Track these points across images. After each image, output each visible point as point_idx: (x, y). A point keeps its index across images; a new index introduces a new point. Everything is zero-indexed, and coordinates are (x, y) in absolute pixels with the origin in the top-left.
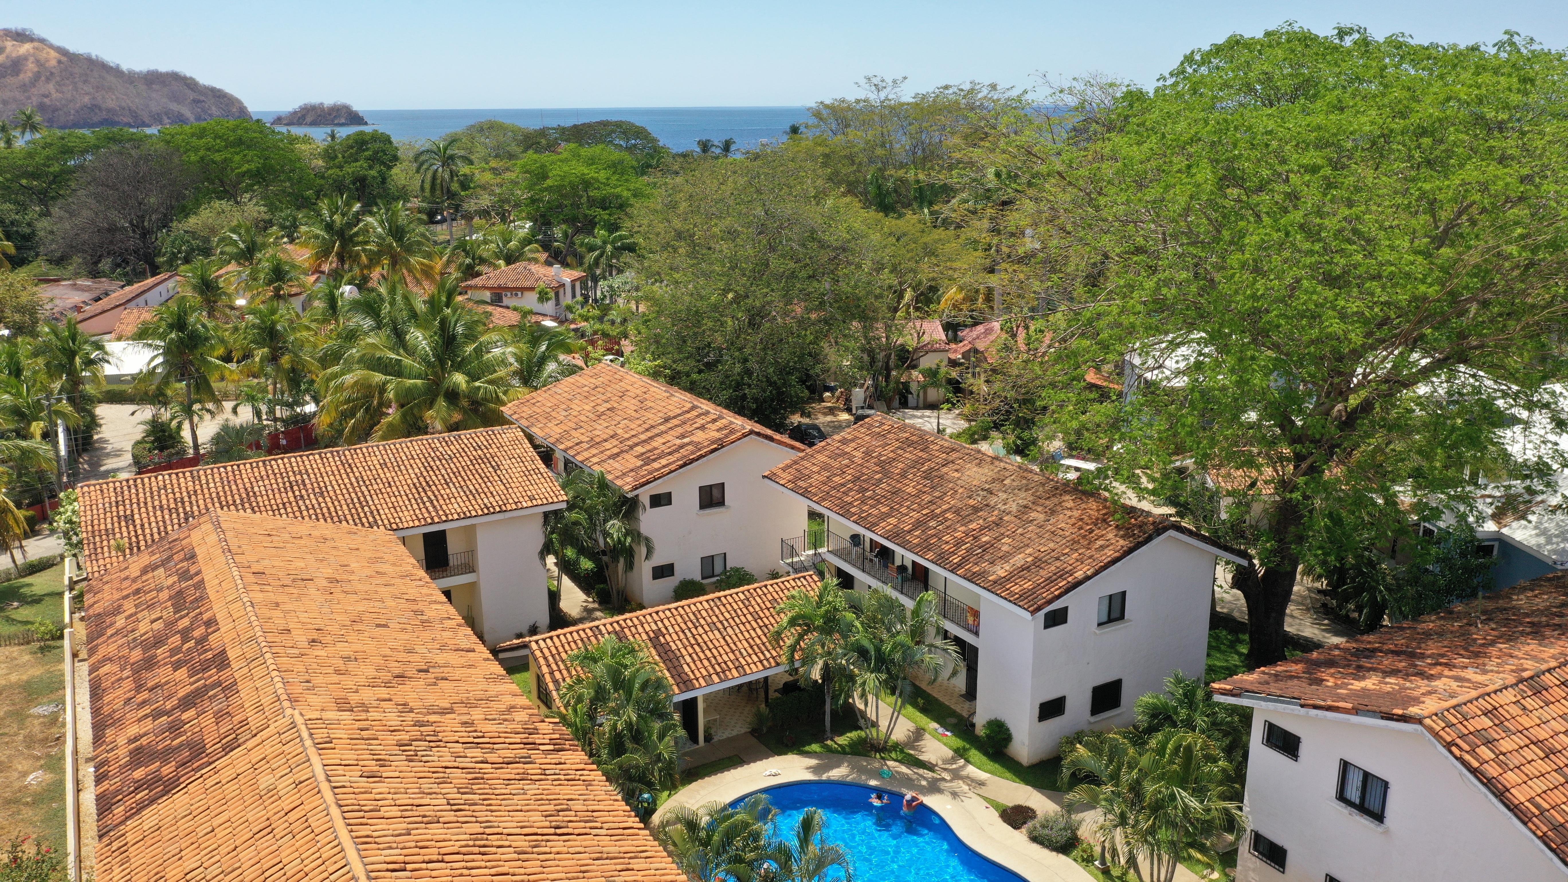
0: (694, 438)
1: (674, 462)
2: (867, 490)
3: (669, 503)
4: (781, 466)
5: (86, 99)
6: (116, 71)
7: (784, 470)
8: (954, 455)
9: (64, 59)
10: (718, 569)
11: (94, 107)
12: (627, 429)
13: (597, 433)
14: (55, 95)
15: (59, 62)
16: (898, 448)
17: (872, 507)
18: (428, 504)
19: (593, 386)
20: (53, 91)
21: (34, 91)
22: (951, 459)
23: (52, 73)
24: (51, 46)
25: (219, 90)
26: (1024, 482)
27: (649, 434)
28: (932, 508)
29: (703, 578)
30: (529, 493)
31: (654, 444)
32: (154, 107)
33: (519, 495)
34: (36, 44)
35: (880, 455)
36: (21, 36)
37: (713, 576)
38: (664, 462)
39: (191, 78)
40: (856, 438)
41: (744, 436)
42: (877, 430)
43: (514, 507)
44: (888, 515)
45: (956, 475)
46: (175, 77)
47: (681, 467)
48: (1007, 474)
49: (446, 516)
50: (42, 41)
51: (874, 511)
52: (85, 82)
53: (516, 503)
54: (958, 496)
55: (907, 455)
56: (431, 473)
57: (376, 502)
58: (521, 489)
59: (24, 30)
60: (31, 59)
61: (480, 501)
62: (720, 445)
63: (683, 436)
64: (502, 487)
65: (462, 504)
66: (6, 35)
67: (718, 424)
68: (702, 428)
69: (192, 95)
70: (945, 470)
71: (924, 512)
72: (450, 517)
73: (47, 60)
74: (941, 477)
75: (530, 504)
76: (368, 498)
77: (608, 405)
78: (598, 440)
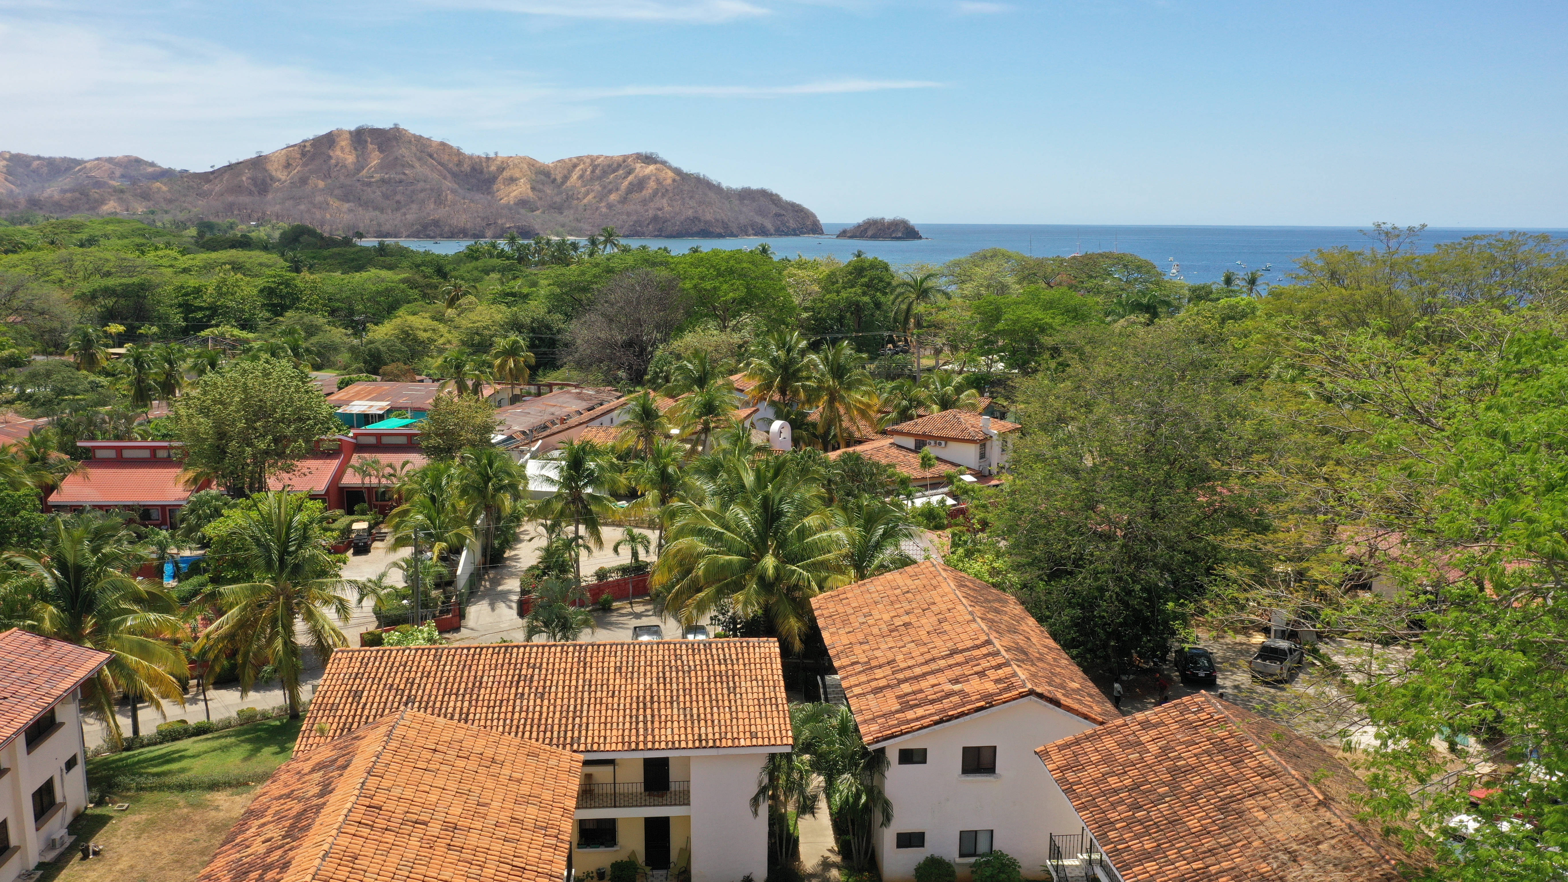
0: (966, 687)
1: (931, 715)
2: (1140, 808)
3: (924, 761)
4: (1060, 742)
5: (690, 213)
6: (717, 189)
7: (1061, 748)
8: (1271, 782)
9: (677, 178)
10: (983, 847)
11: (695, 219)
12: (909, 656)
13: (878, 653)
14: (667, 209)
15: (674, 181)
16: (1206, 752)
17: (1137, 836)
18: (641, 725)
19: (905, 589)
20: (666, 205)
21: (652, 205)
22: (1265, 786)
23: (667, 190)
24: (670, 168)
25: (798, 206)
26: (1347, 854)
27: (926, 669)
28: (1209, 861)
29: (962, 855)
30: (753, 728)
31: (924, 684)
32: (743, 220)
33: (741, 728)
34: (658, 166)
35: (1179, 758)
36: (649, 159)
37: (974, 855)
38: (920, 712)
39: (777, 195)
40: (1161, 723)
41: (1022, 696)
42: (1192, 717)
43: (730, 743)
44: (1148, 856)
45: (1261, 815)
46: (764, 194)
47: (937, 723)
48: (1329, 833)
49: (653, 743)
50: (664, 163)
51: (1135, 845)
52: (691, 198)
53: (733, 739)
54: (1249, 852)
55: (1212, 767)
56: (661, 686)
57: (591, 713)
58: (747, 721)
59: (652, 154)
60: (653, 178)
61: (696, 730)
62: (989, 703)
63: (956, 681)
64: (728, 716)
65: (676, 731)
66: (638, 158)
67: (1001, 673)
68: (982, 674)
69: (774, 210)
70: (1249, 803)
71: (1195, 866)
72: (657, 745)
73: (665, 179)
74: (1240, 813)
75: (748, 743)
76: (585, 707)
77: (906, 619)
78: (874, 663)
